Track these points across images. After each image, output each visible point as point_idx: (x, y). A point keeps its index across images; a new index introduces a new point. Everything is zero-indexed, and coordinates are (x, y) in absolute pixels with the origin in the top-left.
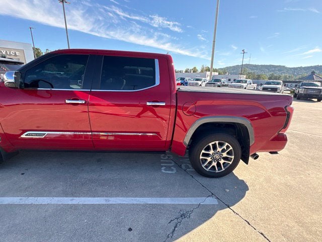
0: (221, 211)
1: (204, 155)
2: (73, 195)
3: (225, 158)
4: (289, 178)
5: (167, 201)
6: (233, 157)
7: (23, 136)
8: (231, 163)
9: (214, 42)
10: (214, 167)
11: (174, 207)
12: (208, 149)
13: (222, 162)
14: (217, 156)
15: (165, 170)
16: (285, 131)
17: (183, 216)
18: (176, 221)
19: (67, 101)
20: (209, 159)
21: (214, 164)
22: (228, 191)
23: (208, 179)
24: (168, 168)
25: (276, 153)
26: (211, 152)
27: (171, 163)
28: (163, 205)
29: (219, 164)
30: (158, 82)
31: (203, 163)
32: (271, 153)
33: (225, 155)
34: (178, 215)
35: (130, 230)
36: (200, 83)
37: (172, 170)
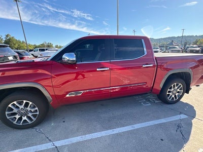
1: (169, 92)
3: (178, 92)
6: (182, 91)
7: (68, 96)
8: (181, 94)
10: (173, 98)
12: (171, 88)
13: (177, 94)
14: (175, 92)
18: (178, 130)
19: (98, 70)
20: (171, 94)
21: (173, 96)
25: (199, 86)
26: (172, 90)
28: (164, 123)
29: (175, 96)
30: (146, 53)
31: (168, 96)
32: (197, 86)
33: (178, 90)
34: (176, 127)
35: (162, 140)
37: (148, 104)
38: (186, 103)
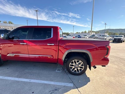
0: (74, 90)
2: (20, 77)
4: (112, 78)
5: (52, 83)
6: (84, 67)
7: (8, 55)
8: (83, 69)
9: (92, 21)
10: (75, 70)
11: (54, 86)
12: (72, 63)
14: (76, 66)
15: (57, 71)
16: (107, 56)
17: (56, 90)
18: (52, 91)
19: (21, 44)
20: (73, 67)
21: (76, 69)
22: (80, 81)
23: (73, 76)
24: (59, 70)
25: (105, 66)
26: (74, 64)
27: (61, 68)
28: (50, 85)
29: (78, 70)
30: (52, 37)
31: (71, 69)
32: (102, 66)
33: (80, 66)
34: (54, 89)
35: (33, 93)
36: (86, 37)
37: (60, 71)
38: (89, 78)
